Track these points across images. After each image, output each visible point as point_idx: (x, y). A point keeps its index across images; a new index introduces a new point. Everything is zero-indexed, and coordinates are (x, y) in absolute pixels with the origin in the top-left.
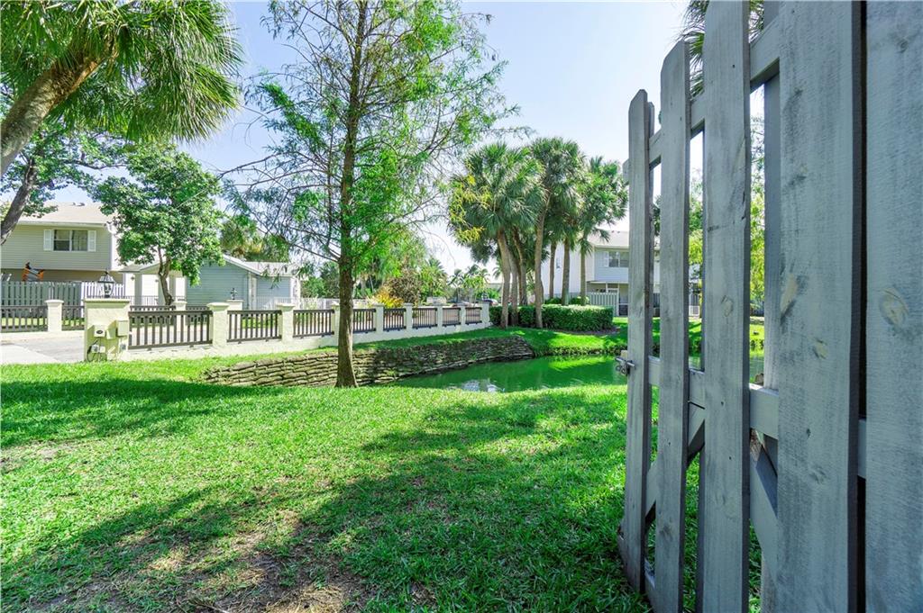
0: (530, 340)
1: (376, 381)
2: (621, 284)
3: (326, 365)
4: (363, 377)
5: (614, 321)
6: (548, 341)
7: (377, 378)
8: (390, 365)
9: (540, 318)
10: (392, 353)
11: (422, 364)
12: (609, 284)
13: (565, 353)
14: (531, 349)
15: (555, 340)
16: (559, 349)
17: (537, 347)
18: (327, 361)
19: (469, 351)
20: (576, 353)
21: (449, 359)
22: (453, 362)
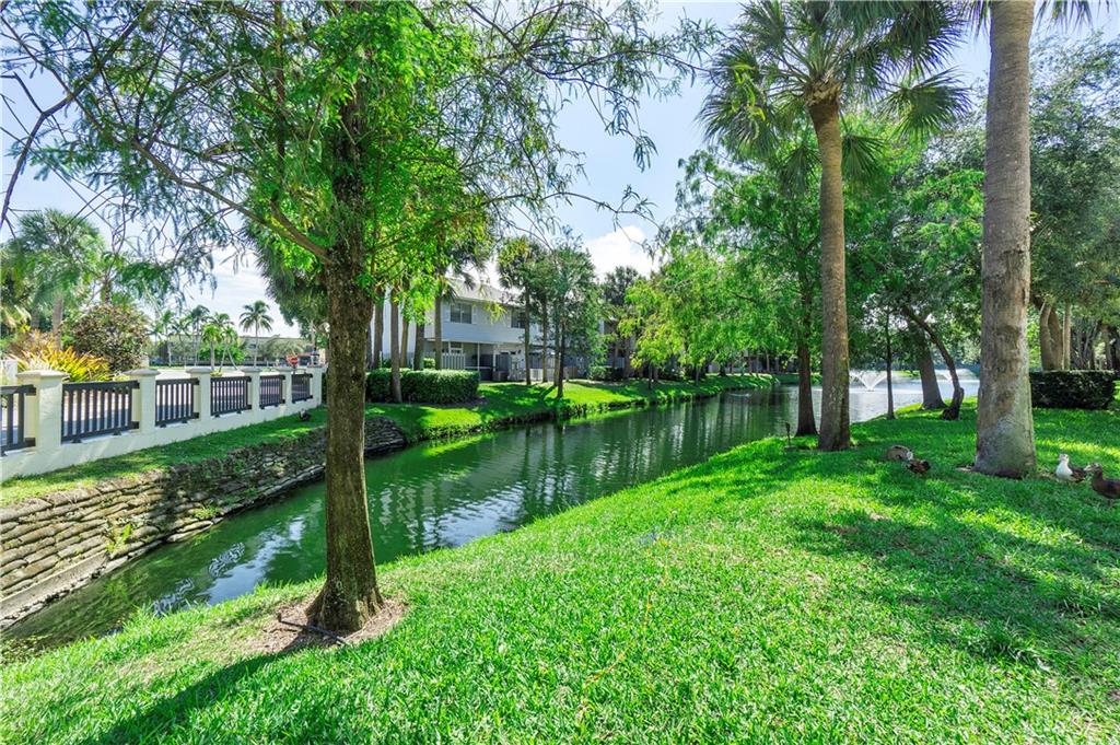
0: (397, 420)
1: (175, 537)
2: (465, 344)
3: (50, 530)
4: (144, 536)
5: (479, 389)
6: (419, 420)
7: (175, 531)
8: (199, 496)
9: (398, 388)
10: (200, 470)
11: (255, 481)
12: (452, 343)
13: (444, 435)
14: (401, 433)
15: (428, 418)
16: (436, 429)
17: (408, 430)
18: (53, 517)
19: (320, 447)
20: (457, 433)
21: (294, 466)
22: (302, 468)
